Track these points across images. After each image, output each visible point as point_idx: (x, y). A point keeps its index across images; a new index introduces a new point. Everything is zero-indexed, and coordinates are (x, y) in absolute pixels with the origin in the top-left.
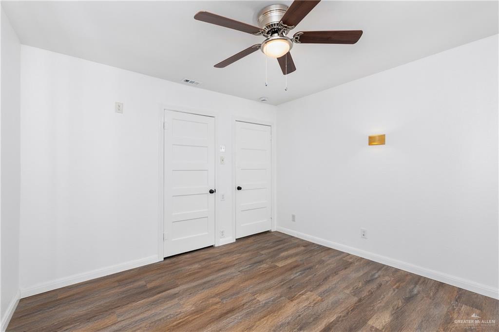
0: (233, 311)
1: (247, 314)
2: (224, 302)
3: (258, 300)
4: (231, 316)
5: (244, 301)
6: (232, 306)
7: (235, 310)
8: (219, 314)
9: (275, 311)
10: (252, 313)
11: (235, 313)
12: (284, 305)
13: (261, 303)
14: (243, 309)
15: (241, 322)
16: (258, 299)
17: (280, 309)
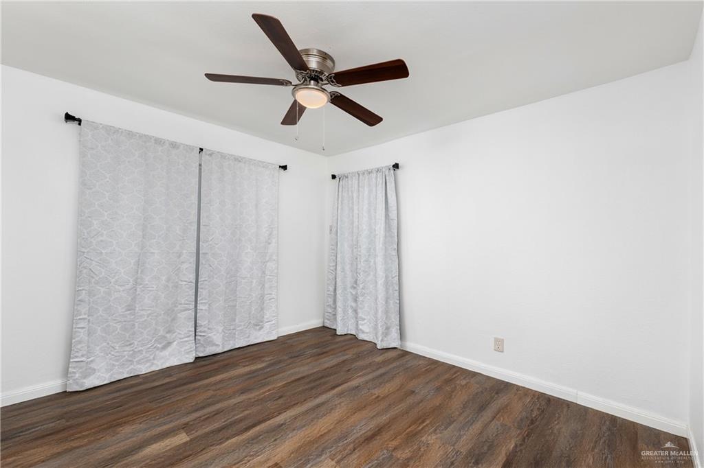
0: (367, 439)
1: (345, 437)
2: (385, 451)
3: (333, 460)
4: (366, 432)
5: (354, 456)
6: (371, 445)
7: (365, 440)
8: (384, 433)
9: (308, 443)
10: (339, 439)
11: (363, 436)
12: (292, 455)
13: (328, 455)
14: (354, 442)
15: (351, 426)
16: (333, 463)
17: (300, 448)
